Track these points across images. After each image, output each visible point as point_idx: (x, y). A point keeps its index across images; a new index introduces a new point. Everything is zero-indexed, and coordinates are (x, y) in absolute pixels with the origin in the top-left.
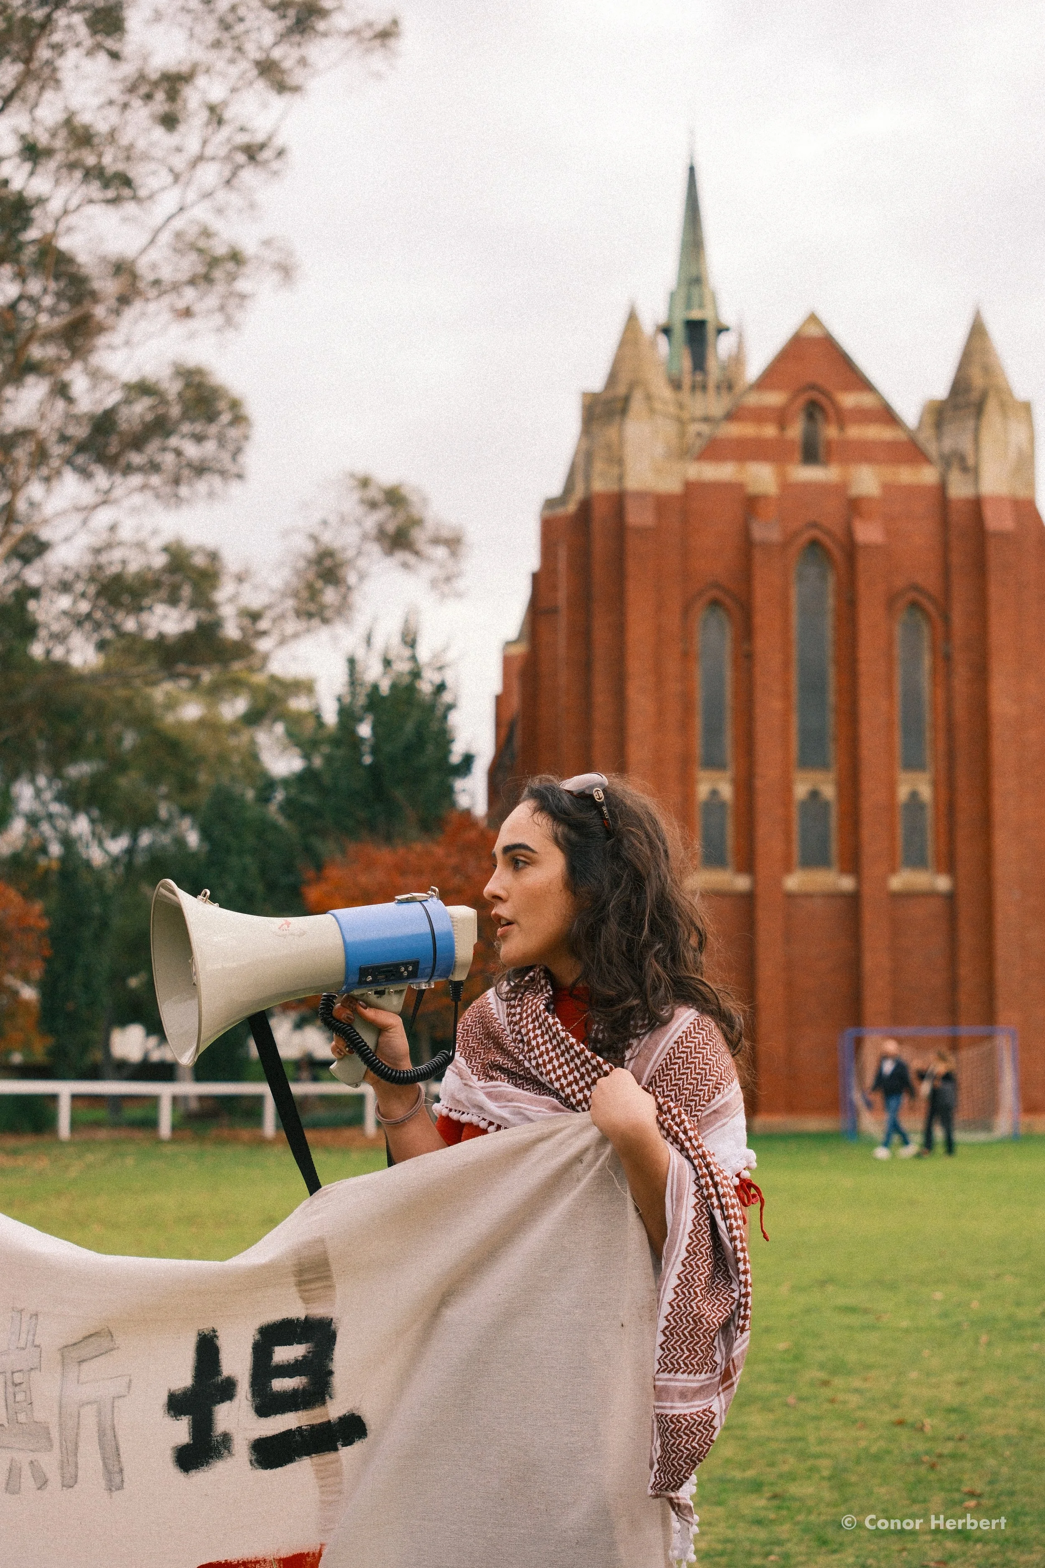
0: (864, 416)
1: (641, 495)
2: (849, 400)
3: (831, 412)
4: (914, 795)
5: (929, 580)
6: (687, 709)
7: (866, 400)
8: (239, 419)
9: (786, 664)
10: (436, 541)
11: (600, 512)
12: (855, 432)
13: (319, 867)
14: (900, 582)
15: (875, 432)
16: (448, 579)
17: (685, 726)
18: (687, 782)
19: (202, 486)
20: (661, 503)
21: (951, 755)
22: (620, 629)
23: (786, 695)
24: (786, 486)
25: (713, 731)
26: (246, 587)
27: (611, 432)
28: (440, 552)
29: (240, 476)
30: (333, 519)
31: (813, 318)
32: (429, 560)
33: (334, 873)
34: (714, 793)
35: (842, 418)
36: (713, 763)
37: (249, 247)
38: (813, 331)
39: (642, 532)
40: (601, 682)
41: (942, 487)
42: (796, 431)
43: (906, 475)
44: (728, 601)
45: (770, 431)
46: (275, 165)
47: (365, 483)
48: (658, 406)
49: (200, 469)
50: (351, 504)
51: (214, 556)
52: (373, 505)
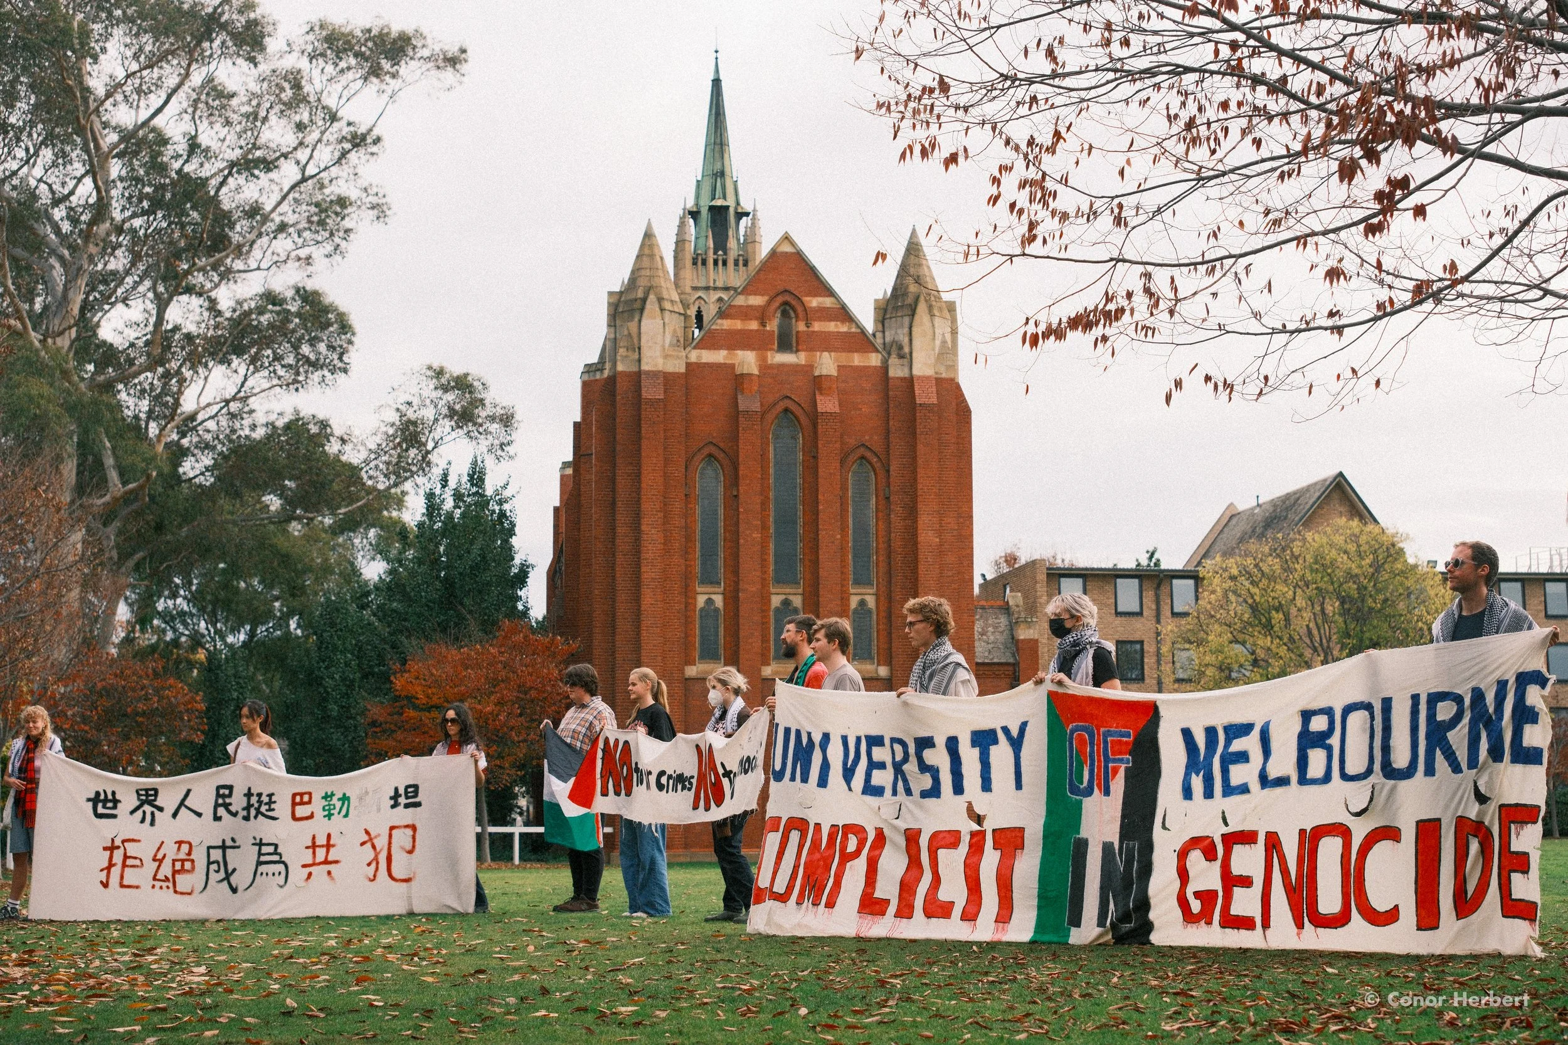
0: (825, 314)
1: (654, 374)
2: (814, 302)
3: (800, 309)
4: (862, 603)
5: (875, 440)
6: (689, 538)
7: (828, 302)
8: (345, 327)
9: (764, 504)
10: (492, 418)
11: (622, 386)
12: (817, 326)
13: (404, 662)
14: (852, 442)
15: (832, 327)
16: (502, 446)
17: (686, 552)
18: (689, 595)
19: (316, 376)
20: (668, 379)
21: (889, 573)
22: (637, 476)
23: (764, 527)
24: (764, 367)
25: (709, 555)
26: (348, 448)
27: (633, 326)
28: (494, 427)
29: (345, 371)
30: (416, 402)
31: (787, 238)
32: (487, 432)
33: (414, 666)
34: (710, 601)
35: (809, 316)
36: (709, 579)
37: (353, 193)
38: (787, 248)
39: (652, 402)
40: (622, 518)
41: (885, 368)
42: (773, 326)
43: (857, 360)
44: (721, 456)
45: (754, 325)
46: (374, 149)
47: (440, 373)
48: (667, 305)
49: (315, 365)
50: (429, 390)
51: (324, 425)
52: (446, 389)
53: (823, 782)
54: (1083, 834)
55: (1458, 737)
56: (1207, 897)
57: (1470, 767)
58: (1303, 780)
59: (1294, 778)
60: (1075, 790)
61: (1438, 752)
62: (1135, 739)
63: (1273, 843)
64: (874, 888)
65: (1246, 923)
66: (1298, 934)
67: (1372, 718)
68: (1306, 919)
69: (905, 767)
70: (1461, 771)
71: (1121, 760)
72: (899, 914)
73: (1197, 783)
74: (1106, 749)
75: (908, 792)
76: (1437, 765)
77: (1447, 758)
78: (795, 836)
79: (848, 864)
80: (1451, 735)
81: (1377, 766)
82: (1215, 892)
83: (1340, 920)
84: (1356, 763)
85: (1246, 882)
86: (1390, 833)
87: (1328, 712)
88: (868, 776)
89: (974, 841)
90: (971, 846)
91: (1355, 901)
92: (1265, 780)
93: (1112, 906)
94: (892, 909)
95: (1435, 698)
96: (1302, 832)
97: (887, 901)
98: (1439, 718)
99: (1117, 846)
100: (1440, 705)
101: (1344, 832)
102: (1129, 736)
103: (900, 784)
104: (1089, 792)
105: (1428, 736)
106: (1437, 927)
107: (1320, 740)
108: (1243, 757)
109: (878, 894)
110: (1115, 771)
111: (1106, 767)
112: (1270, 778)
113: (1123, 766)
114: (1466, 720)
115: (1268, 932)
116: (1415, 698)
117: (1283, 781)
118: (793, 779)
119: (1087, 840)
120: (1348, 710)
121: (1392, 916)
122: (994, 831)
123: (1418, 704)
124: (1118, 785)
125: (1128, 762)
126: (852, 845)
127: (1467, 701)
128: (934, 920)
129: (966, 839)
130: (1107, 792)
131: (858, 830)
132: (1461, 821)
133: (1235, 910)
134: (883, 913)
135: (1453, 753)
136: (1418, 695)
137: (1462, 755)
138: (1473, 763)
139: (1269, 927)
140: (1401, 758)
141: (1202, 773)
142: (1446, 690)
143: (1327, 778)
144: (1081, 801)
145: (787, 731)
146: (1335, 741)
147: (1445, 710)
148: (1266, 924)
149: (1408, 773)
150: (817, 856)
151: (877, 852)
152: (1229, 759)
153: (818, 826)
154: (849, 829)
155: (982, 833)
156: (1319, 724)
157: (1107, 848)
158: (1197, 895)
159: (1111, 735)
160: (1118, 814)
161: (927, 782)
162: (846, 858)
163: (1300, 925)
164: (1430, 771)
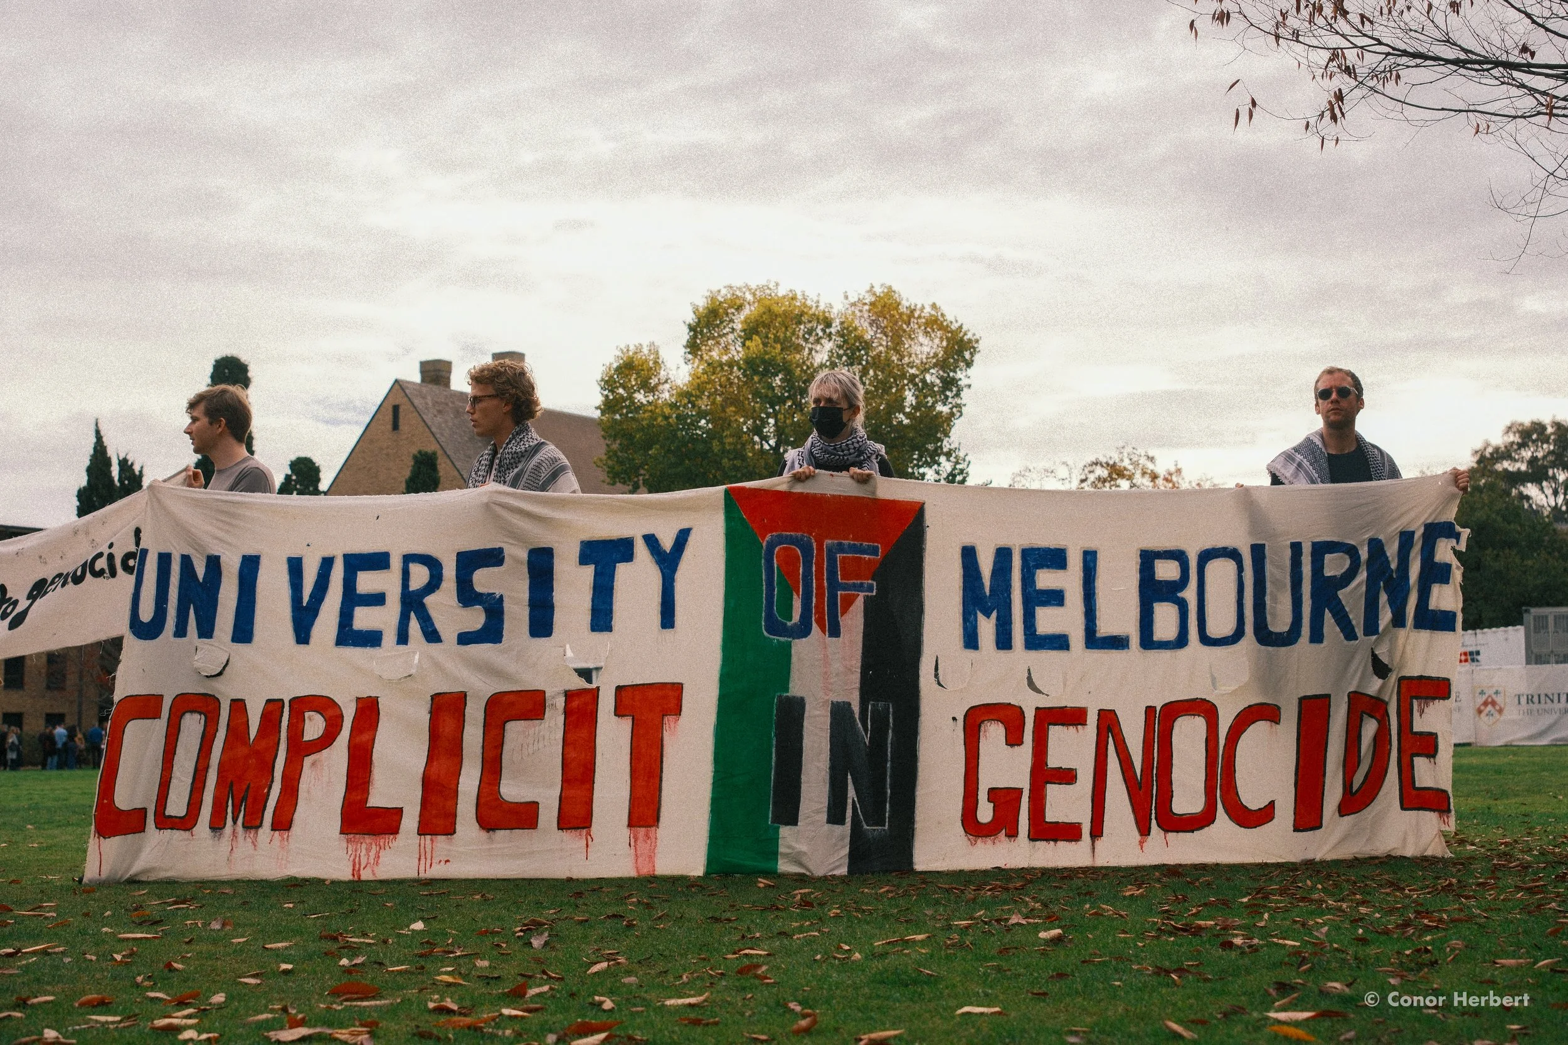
53: (243, 632)
54: (796, 689)
55: (1352, 596)
56: (1005, 799)
57: (1366, 634)
58: (1148, 641)
59: (1135, 641)
60: (775, 627)
61: (1328, 615)
62: (884, 557)
63: (1108, 723)
64: (366, 792)
65: (1068, 832)
66: (1141, 843)
67: (1240, 569)
68: (1154, 822)
69: (429, 600)
70: (1356, 638)
71: (860, 588)
72: (425, 829)
73: (987, 627)
74: (832, 573)
75: (432, 635)
76: (1326, 630)
77: (1338, 623)
78: (192, 725)
79: (308, 761)
80: (1341, 594)
81: (1249, 628)
82: (1020, 791)
83: (1202, 821)
84: (1221, 622)
85: (1067, 776)
86: (1266, 713)
87: (1178, 556)
88: (346, 617)
89: (575, 704)
90: (567, 712)
91: (1221, 796)
92: (1093, 640)
93: (851, 793)
94: (410, 822)
95: (1321, 550)
96: (1150, 710)
97: (399, 812)
98: (1328, 573)
99: (856, 708)
100: (1328, 557)
101: (1206, 710)
102: (874, 551)
103: (414, 626)
104: (803, 630)
105: (1314, 595)
106: (1320, 826)
107: (1170, 591)
108: (1056, 598)
109: (376, 800)
110: (848, 602)
111: (833, 598)
112: (1098, 635)
113: (862, 595)
114: (1362, 576)
115: (1099, 843)
116: (1296, 548)
117: (1117, 643)
118: (181, 632)
119: (802, 699)
120: (1206, 556)
121: (1266, 814)
122: (619, 689)
123: (1300, 554)
124: (854, 621)
125: (870, 589)
126: (314, 726)
127: (1364, 554)
128: (501, 834)
129: (556, 705)
130: (835, 632)
131: (325, 705)
132: (1356, 698)
133: (1052, 815)
134: (394, 830)
135: (1346, 615)
136: (1300, 544)
137: (1357, 618)
138: (1371, 627)
139: (1101, 835)
140: (1280, 619)
141: (994, 615)
142: (1335, 539)
143: (1181, 641)
144: (789, 645)
145: (164, 560)
146: (1190, 594)
147: (1334, 566)
148: (1097, 832)
149: (1289, 638)
150: (242, 751)
151: (365, 737)
152: (1036, 598)
153: (238, 706)
154: (302, 705)
155: (595, 694)
156: (1167, 571)
157: (839, 712)
158: (993, 793)
159: (842, 551)
160: (856, 663)
161: (475, 618)
162: (300, 749)
163: (1144, 830)
164: (1317, 636)
